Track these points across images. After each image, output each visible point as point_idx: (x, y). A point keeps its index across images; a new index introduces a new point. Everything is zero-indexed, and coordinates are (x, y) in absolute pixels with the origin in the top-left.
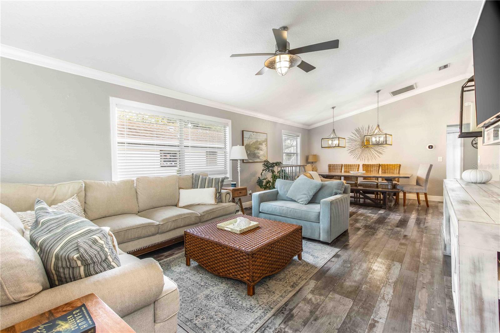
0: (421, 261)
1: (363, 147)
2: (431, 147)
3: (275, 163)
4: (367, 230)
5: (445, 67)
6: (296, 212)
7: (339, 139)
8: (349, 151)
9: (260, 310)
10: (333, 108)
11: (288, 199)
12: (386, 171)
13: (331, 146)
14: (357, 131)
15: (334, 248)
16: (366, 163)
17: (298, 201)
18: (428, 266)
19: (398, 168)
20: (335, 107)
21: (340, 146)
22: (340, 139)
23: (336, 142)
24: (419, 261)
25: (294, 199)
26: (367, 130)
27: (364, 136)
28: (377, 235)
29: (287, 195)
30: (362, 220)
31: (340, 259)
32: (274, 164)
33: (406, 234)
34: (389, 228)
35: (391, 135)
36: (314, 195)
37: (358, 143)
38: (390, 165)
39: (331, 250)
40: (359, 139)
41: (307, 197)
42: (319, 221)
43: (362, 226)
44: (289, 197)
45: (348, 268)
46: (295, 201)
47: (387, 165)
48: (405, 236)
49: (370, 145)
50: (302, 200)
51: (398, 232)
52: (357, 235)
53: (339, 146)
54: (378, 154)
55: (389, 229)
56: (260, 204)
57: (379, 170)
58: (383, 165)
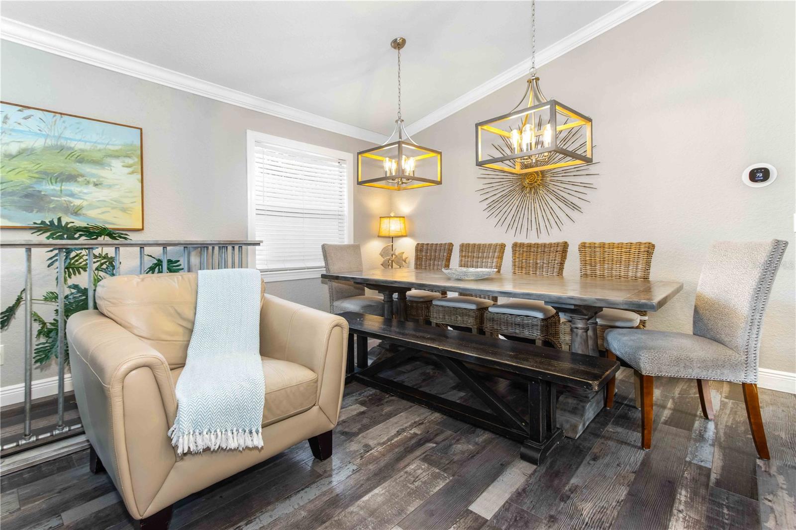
2: (759, 175)
8: (484, 204)
10: (399, 45)
12: (598, 267)
19: (643, 256)
20: (404, 42)
37: (509, 178)
38: (612, 246)
47: (603, 246)
54: (569, 211)
57: (562, 264)
58: (583, 246)
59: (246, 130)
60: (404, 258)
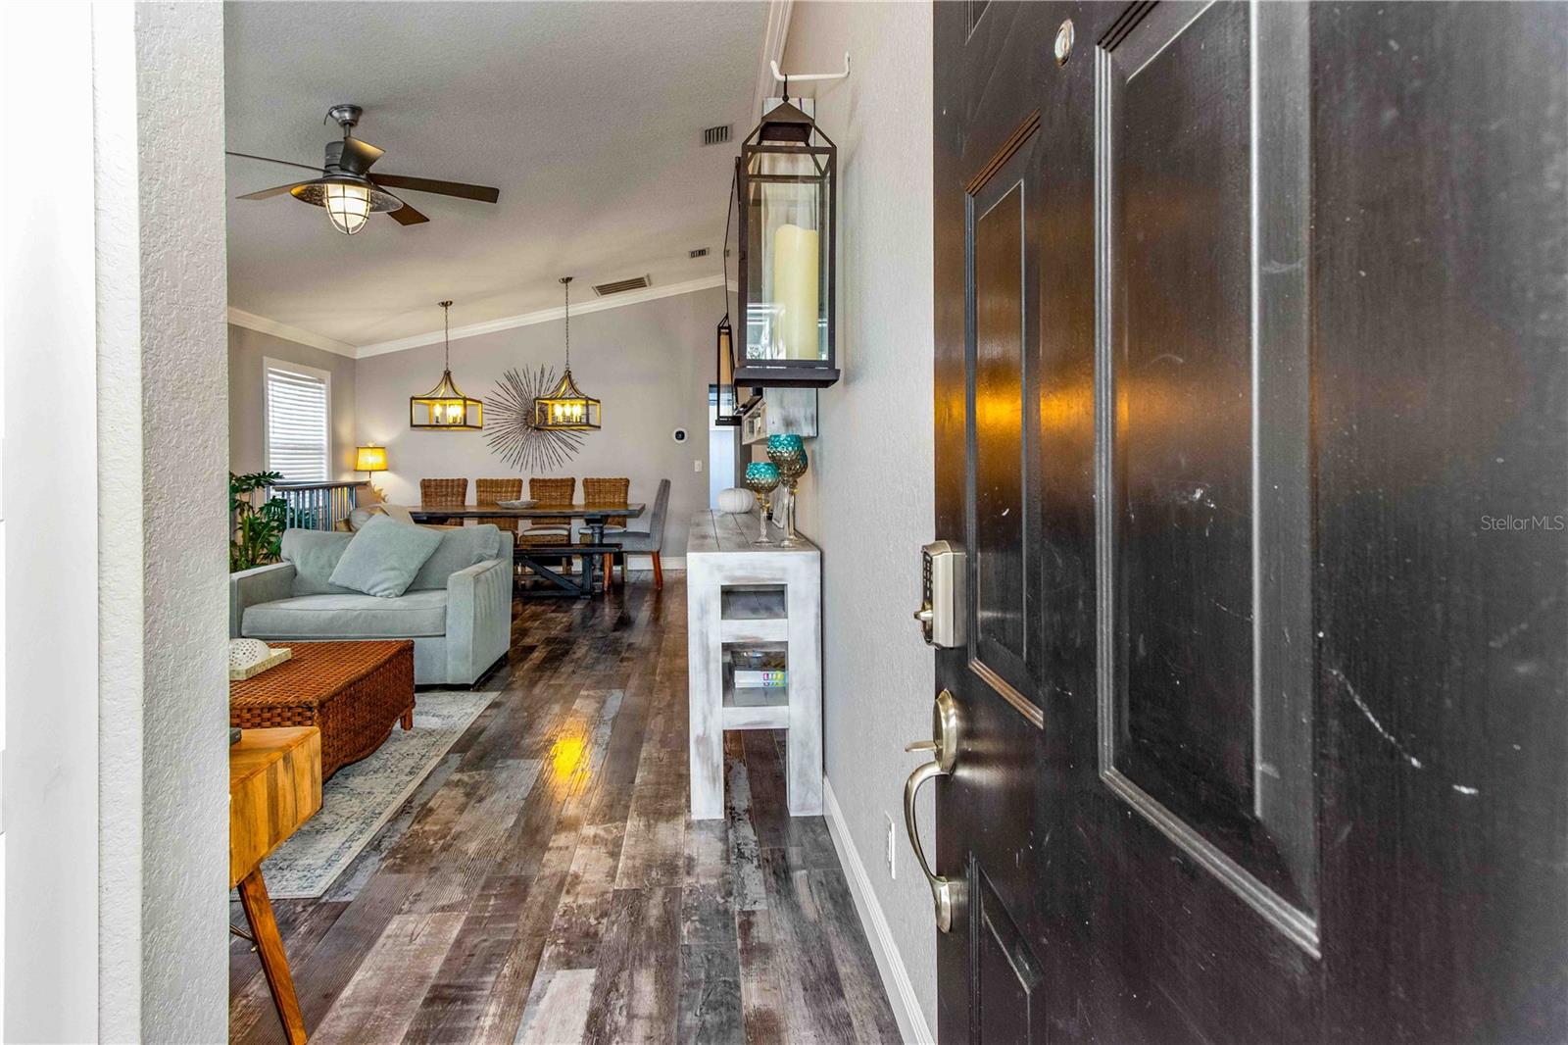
0: (657, 678)
1: (527, 429)
2: (680, 435)
3: (255, 477)
4: (550, 648)
5: (702, 253)
6: (374, 616)
7: (465, 402)
8: (489, 440)
9: (352, 822)
10: (445, 305)
11: (335, 590)
12: (596, 496)
13: (442, 424)
14: (509, 378)
15: (485, 694)
16: (538, 476)
17: (372, 592)
18: (667, 684)
19: (623, 487)
20: (451, 303)
21: (468, 424)
22: (468, 402)
23: (455, 411)
24: (655, 680)
25: (356, 586)
26: (538, 381)
27: (535, 400)
28: (574, 653)
29: (331, 579)
30: (537, 629)
31: (502, 708)
32: (251, 479)
33: (631, 641)
34: (599, 635)
35: (598, 401)
36: (420, 569)
37: (514, 417)
38: (605, 481)
39: (478, 698)
40: (516, 404)
41: (402, 575)
42: (445, 629)
43: (538, 641)
44: (338, 583)
45: (524, 718)
46: (361, 593)
47: (598, 480)
48: (630, 645)
49: (547, 426)
50: (385, 586)
51: (617, 640)
52: (531, 660)
53: (465, 425)
54: (567, 450)
55: (598, 638)
56: (243, 611)
57: (572, 495)
58: (586, 481)
59: (261, 356)
60: (383, 495)
